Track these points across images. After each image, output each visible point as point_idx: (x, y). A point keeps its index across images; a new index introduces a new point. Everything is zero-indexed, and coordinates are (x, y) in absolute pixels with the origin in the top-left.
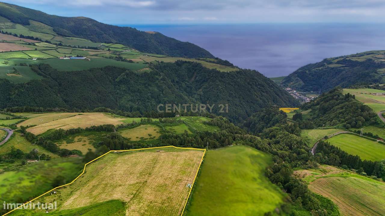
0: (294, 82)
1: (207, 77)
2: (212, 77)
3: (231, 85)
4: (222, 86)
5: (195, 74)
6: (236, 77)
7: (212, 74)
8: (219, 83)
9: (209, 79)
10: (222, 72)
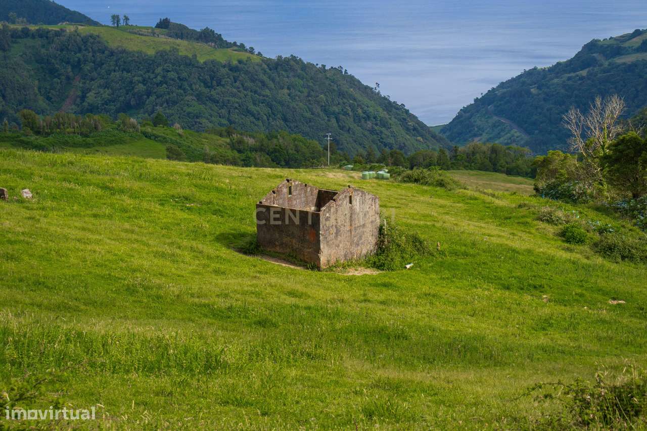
0: (485, 136)
1: (141, 87)
2: (161, 83)
3: (253, 115)
4: (213, 118)
5: (78, 83)
6: (272, 85)
7: (159, 70)
8: (196, 107)
9: (149, 94)
10: (205, 63)
